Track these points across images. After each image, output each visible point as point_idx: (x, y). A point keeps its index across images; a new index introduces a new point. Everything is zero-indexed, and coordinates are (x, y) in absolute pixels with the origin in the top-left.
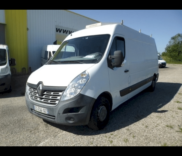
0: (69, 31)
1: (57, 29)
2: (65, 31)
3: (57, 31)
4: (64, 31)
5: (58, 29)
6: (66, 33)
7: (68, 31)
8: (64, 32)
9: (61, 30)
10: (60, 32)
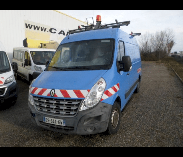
1: (26, 24)
3: (27, 27)
4: (35, 27)
6: (38, 30)
7: (39, 27)
8: (35, 29)
9: (32, 26)
10: (30, 28)
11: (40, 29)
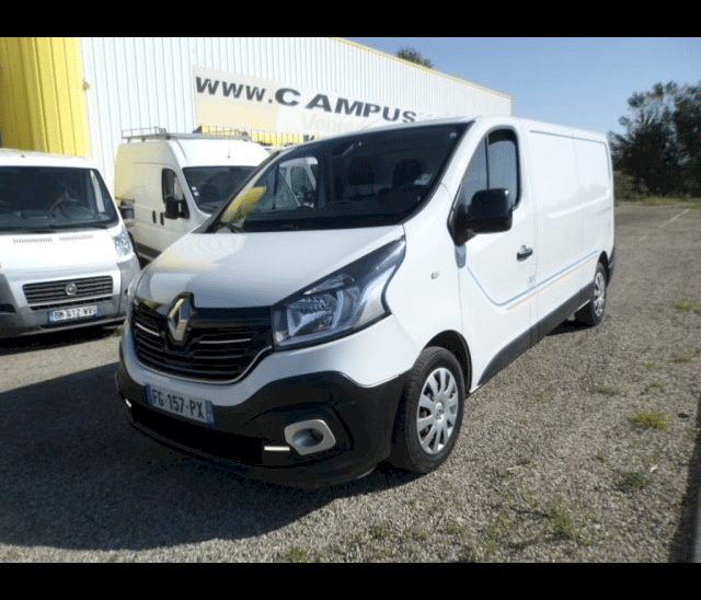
0: (248, 88)
1: (198, 80)
2: (233, 86)
3: (200, 89)
4: (228, 86)
5: (203, 82)
6: (237, 96)
7: (241, 87)
8: (226, 93)
9: (217, 83)
10: (212, 91)
11: (244, 91)
